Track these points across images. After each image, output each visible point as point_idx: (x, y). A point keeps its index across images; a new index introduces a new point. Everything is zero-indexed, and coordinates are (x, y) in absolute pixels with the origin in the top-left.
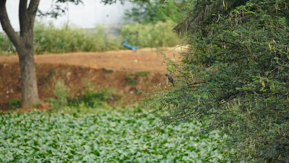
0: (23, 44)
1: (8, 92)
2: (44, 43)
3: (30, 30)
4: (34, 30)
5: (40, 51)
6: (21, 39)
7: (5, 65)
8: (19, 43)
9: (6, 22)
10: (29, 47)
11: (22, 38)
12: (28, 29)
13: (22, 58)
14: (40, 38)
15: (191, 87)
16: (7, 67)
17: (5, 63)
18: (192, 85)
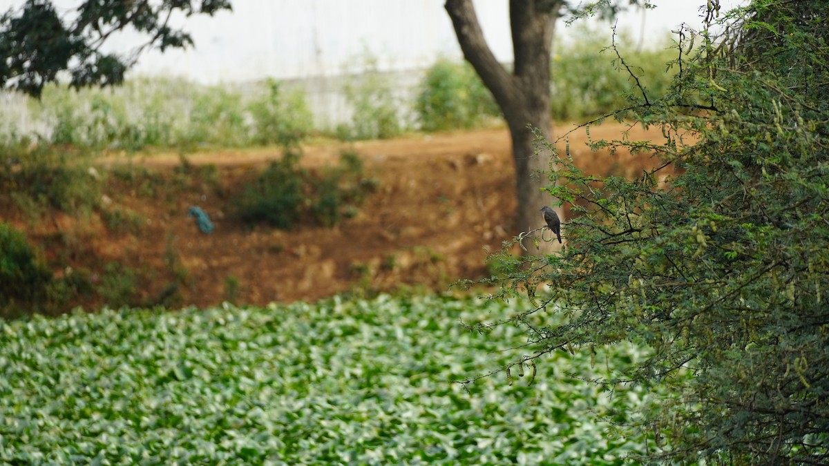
0: (523, 98)
1: (488, 235)
2: (605, 90)
3: (543, 57)
4: (554, 56)
5: (593, 114)
6: (515, 83)
7: (481, 158)
8: (510, 96)
9: (471, 36)
10: (535, 105)
11: (518, 80)
12: (537, 55)
13: (520, 139)
14: (596, 76)
15: (618, 243)
16: (488, 163)
17: (481, 151)
18: (620, 236)
